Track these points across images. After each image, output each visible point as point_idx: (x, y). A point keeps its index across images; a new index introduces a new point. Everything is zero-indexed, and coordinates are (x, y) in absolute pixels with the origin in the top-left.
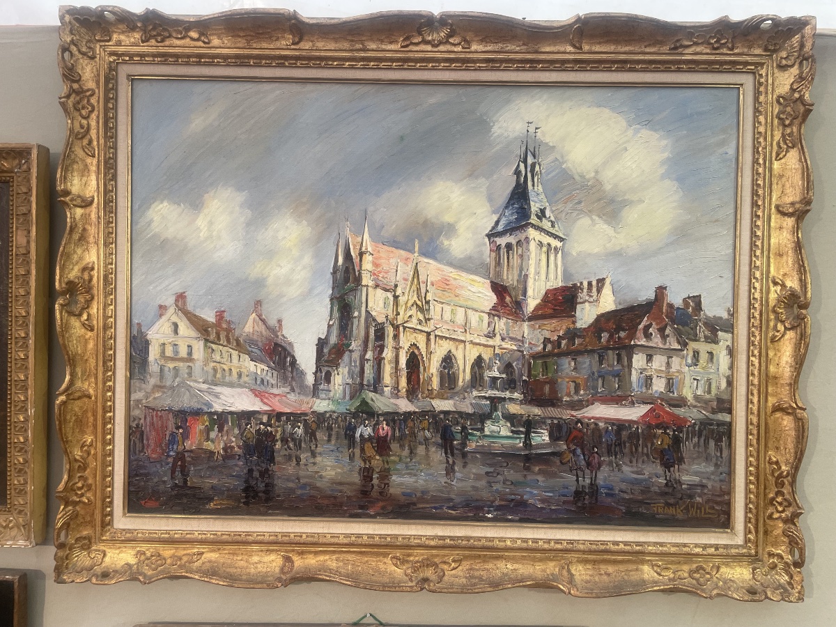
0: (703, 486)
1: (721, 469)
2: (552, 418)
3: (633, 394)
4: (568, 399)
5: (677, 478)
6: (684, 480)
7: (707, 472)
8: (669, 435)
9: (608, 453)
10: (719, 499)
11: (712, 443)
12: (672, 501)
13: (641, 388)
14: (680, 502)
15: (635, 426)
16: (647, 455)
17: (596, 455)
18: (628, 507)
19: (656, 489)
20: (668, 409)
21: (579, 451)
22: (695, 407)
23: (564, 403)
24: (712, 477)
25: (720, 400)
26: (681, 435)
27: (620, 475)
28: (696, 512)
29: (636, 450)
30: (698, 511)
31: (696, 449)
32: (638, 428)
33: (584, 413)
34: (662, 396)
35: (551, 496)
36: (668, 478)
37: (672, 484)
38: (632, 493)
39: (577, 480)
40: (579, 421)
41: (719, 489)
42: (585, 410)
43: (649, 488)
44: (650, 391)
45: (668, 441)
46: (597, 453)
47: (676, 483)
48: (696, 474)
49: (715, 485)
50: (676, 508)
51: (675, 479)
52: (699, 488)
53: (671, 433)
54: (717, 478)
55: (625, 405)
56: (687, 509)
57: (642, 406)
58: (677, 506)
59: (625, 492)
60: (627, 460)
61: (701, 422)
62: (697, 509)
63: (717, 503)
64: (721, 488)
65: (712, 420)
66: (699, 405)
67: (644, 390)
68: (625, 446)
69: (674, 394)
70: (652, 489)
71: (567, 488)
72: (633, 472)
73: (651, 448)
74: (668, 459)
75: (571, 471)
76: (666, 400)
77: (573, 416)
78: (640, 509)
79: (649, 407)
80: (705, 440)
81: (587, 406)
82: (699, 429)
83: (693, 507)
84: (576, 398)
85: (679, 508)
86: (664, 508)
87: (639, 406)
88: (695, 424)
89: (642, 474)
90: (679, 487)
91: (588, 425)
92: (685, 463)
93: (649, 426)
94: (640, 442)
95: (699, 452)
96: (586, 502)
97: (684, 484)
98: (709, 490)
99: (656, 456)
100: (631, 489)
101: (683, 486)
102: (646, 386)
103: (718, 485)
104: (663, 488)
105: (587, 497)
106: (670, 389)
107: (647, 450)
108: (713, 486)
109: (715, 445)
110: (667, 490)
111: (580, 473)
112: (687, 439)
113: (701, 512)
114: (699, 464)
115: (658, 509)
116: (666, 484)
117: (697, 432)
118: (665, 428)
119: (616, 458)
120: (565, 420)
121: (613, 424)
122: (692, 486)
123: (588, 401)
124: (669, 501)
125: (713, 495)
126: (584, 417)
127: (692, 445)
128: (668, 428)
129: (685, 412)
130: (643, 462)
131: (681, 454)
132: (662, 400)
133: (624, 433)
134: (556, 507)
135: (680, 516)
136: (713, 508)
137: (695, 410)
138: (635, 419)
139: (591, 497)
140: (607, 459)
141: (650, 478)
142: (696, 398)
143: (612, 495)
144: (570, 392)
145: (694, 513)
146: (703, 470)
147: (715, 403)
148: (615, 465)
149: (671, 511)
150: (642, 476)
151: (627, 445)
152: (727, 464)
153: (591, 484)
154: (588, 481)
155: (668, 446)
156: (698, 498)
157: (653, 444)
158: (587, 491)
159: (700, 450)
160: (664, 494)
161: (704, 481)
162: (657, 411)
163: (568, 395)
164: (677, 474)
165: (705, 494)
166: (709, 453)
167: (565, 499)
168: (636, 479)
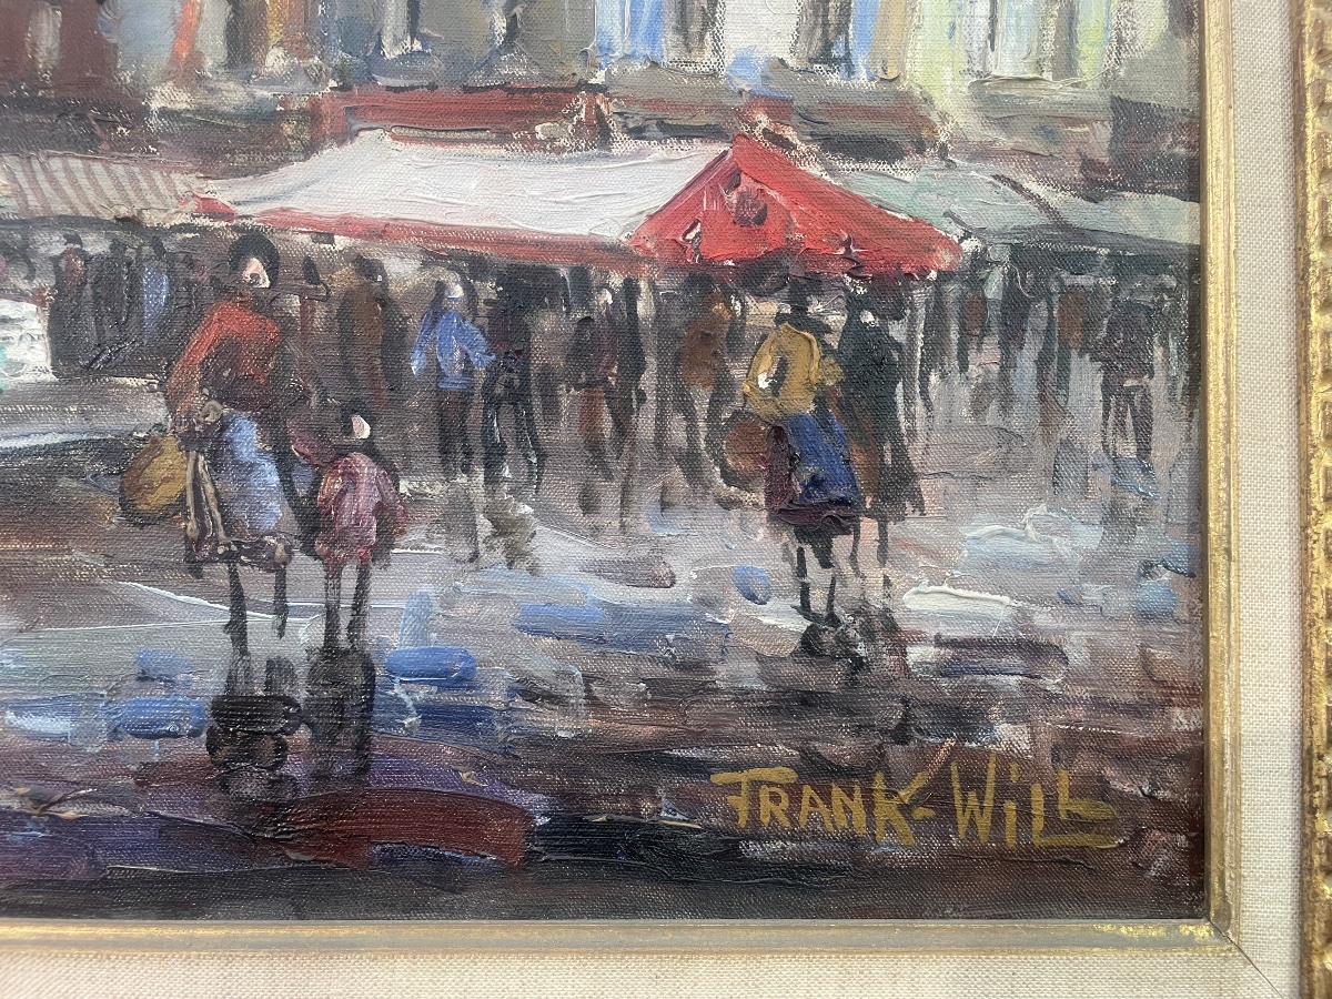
0: (1036, 650)
1: (1142, 542)
2: (73, 224)
3: (599, 78)
4: (182, 101)
5: (876, 599)
6: (921, 616)
7: (1059, 564)
8: (820, 329)
9: (445, 451)
10: (1134, 731)
11: (1086, 381)
12: (843, 747)
13: (652, 37)
14: (896, 754)
15: (616, 280)
16: (690, 462)
17: (363, 464)
18: (564, 795)
19: (748, 674)
20: (815, 170)
21: (248, 438)
22: (983, 153)
23: (154, 123)
24: (1093, 592)
25: (1129, 115)
26: (897, 331)
27: (515, 587)
28: (998, 817)
29: (623, 428)
30: (1010, 806)
31: (992, 416)
32: (630, 290)
33: (286, 194)
34: (778, 88)
35: (62, 738)
36: (818, 602)
37: (844, 642)
38: (593, 703)
39: (237, 629)
40: (253, 242)
41: (1132, 669)
42: (295, 172)
43: (698, 666)
44: (706, 59)
45: (814, 368)
46: (369, 448)
47: (869, 634)
48: (994, 572)
49: (1111, 640)
50: (868, 794)
51: (861, 610)
52: (1015, 661)
53: (837, 320)
54: (1122, 600)
55: (551, 146)
56: (938, 796)
57: (657, 151)
58: (879, 783)
59: (554, 699)
60: (561, 494)
61: (1016, 250)
62: (1003, 792)
63: (1126, 756)
64: (1146, 662)
65: (1081, 234)
66: (1004, 141)
67: (669, 48)
68: (551, 407)
69: (850, 70)
70: (722, 673)
71: (170, 682)
72: (599, 570)
73: (713, 414)
74: (816, 482)
75: (195, 568)
76: (806, 117)
77: (211, 209)
78: (647, 806)
79: (696, 157)
80: (1042, 362)
81: (310, 149)
82: (1010, 291)
83: (973, 782)
84: (234, 95)
85: (890, 794)
86: (794, 792)
87: (637, 154)
88: (980, 261)
89: (656, 582)
90: (889, 660)
91: (310, 269)
92: (920, 506)
93: (702, 281)
94: (648, 381)
95: (1006, 436)
96: (295, 768)
97: (919, 639)
98: (1076, 678)
99: (745, 465)
100: (588, 679)
101: (915, 654)
102: (682, 28)
103: (1123, 642)
104: (788, 670)
105: (303, 734)
106: (828, 46)
107: (691, 429)
108: (1095, 651)
109: (1105, 386)
110: (808, 676)
111: (258, 584)
112: (935, 350)
113: (1025, 814)
114: (1009, 512)
115: (755, 800)
116: (809, 645)
117: (993, 313)
118: (801, 289)
119: (492, 480)
120: (156, 236)
121: (476, 268)
122: (966, 652)
123: (312, 115)
124: (826, 749)
125: (1098, 704)
126: (288, 221)
127: (965, 393)
128: (815, 284)
129: (921, 188)
130: (665, 505)
131: (900, 453)
132: (780, 109)
133: (549, 327)
134: (89, 810)
135: (897, 842)
136: (1101, 790)
137: (981, 174)
138: (613, 233)
139: (325, 736)
140: (436, 489)
141: (706, 603)
142: (990, 97)
143: (466, 720)
144: (196, 58)
145: (984, 822)
146: (1036, 551)
147: (1104, 133)
148: (484, 526)
149: (841, 813)
150: (658, 595)
151: (567, 398)
152: (1182, 513)
153: (330, 650)
154: (306, 633)
155: (820, 401)
156: (1003, 729)
157: (722, 387)
158: (302, 695)
159: (1016, 424)
160: (792, 703)
161: (1043, 619)
162: (746, 183)
163: (187, 72)
164: (875, 575)
165: (1051, 698)
166: (1066, 444)
167: (155, 751)
168: (617, 611)
